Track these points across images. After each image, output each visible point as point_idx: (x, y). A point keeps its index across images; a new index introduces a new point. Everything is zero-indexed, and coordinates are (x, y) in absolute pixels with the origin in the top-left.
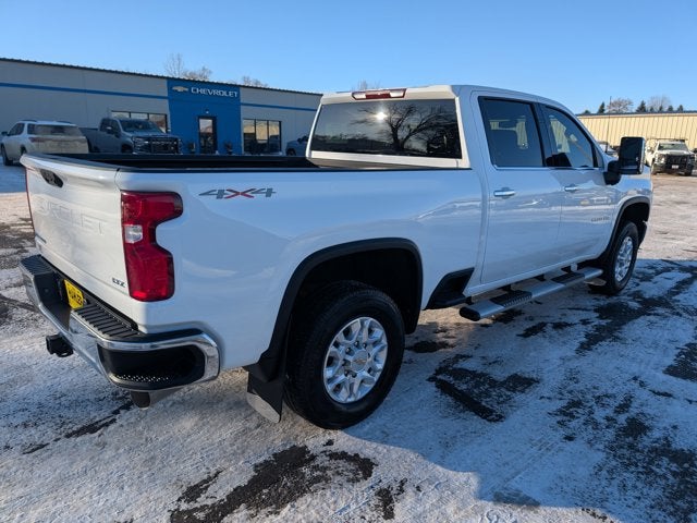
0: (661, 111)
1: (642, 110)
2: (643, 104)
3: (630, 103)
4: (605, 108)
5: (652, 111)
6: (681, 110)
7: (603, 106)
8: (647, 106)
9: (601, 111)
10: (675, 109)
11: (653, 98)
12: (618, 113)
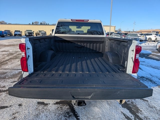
0: (45, 24)
1: (41, 24)
2: (41, 23)
3: (38, 22)
4: (34, 23)
5: (43, 24)
6: (48, 24)
7: (33, 23)
8: (42, 23)
9: (33, 24)
10: (47, 24)
11: (43, 22)
12: (37, 25)
